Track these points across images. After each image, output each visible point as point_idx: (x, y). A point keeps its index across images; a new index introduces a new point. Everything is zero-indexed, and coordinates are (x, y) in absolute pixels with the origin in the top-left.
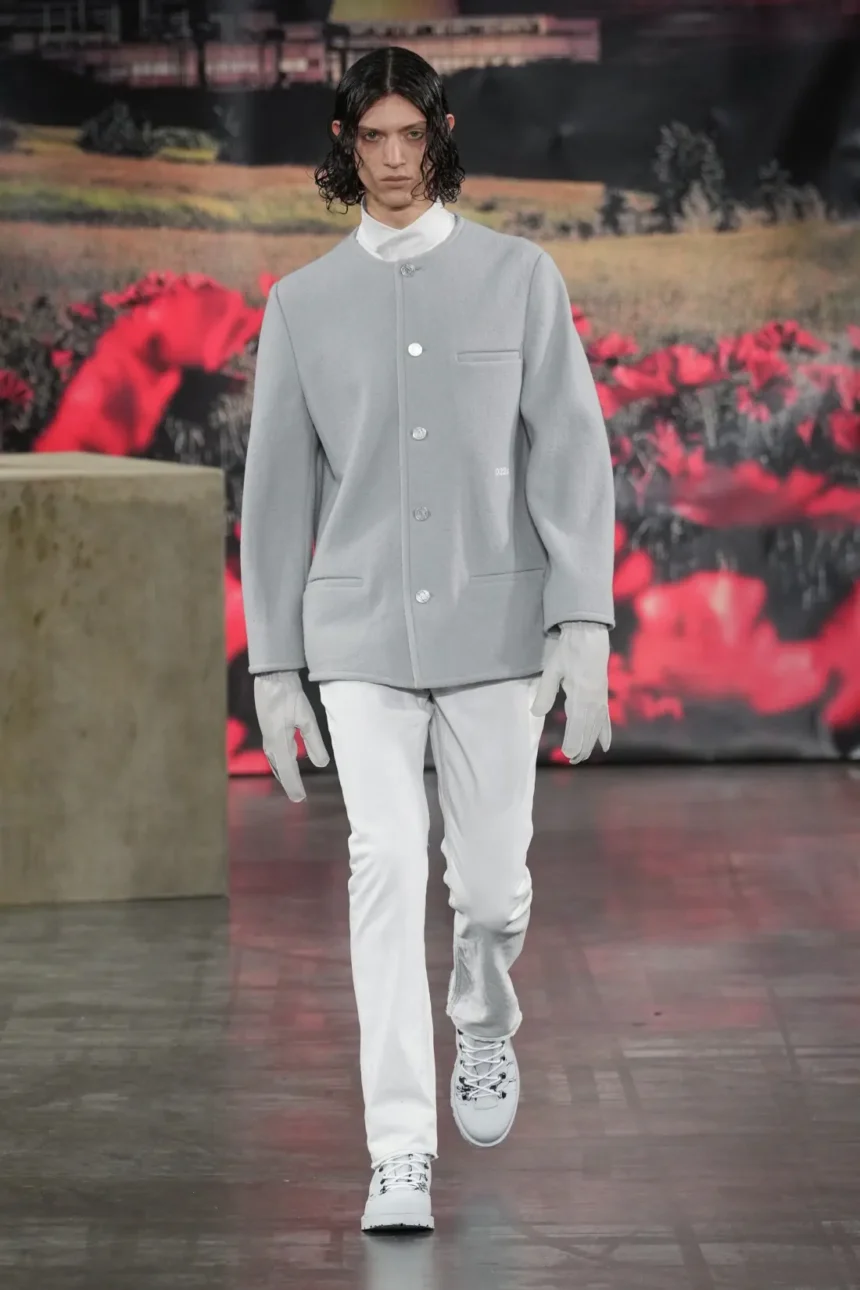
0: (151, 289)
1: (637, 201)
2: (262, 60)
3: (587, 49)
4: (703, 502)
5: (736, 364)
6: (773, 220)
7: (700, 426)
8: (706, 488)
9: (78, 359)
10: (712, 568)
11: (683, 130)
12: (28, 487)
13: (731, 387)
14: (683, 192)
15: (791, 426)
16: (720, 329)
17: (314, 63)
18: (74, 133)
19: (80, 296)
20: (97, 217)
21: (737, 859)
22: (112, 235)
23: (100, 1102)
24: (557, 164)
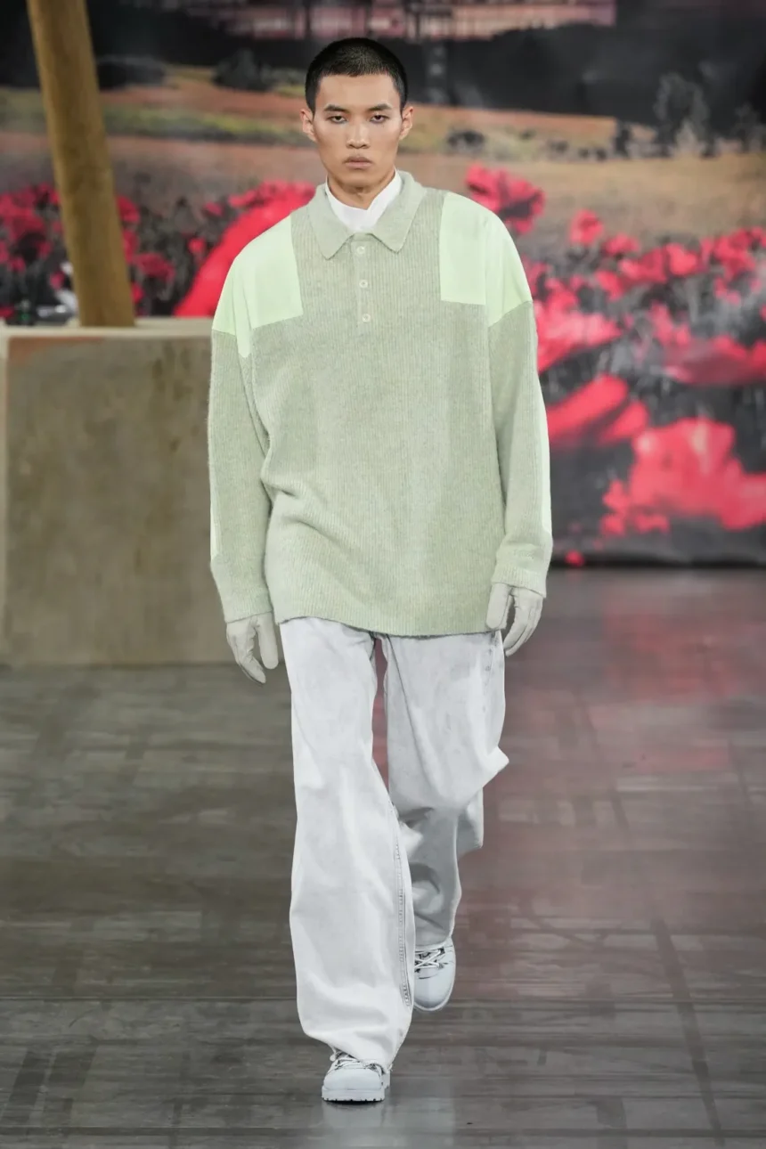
0: (266, 194)
1: (642, 134)
2: (354, 18)
3: (605, 16)
4: (687, 366)
5: (715, 260)
6: (745, 149)
7: (685, 308)
8: (692, 355)
9: (209, 247)
10: (692, 416)
11: (677, 78)
12: (168, 345)
13: (710, 278)
14: (677, 126)
15: (756, 310)
16: (704, 233)
17: (395, 23)
18: (209, 73)
19: (211, 198)
20: (225, 138)
21: (708, 640)
22: (237, 152)
23: (213, 816)
24: (581, 103)
